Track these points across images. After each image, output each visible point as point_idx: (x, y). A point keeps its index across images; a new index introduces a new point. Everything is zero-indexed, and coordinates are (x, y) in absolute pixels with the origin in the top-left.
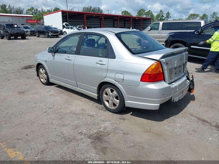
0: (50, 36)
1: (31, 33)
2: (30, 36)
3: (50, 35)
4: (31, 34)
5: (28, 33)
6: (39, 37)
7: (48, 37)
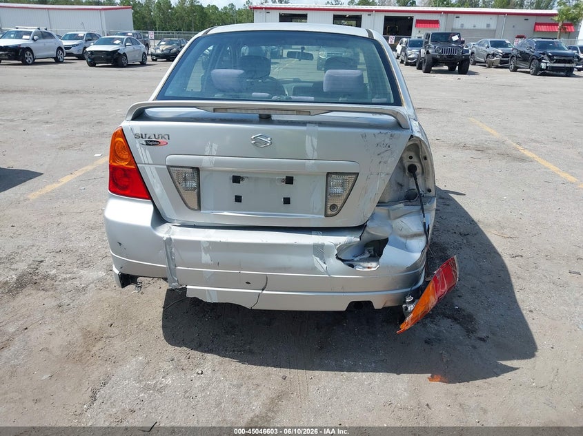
0: (543, 70)
1: (505, 59)
2: (497, 67)
3: (543, 66)
4: (502, 62)
5: (495, 59)
6: (515, 70)
7: (535, 74)
